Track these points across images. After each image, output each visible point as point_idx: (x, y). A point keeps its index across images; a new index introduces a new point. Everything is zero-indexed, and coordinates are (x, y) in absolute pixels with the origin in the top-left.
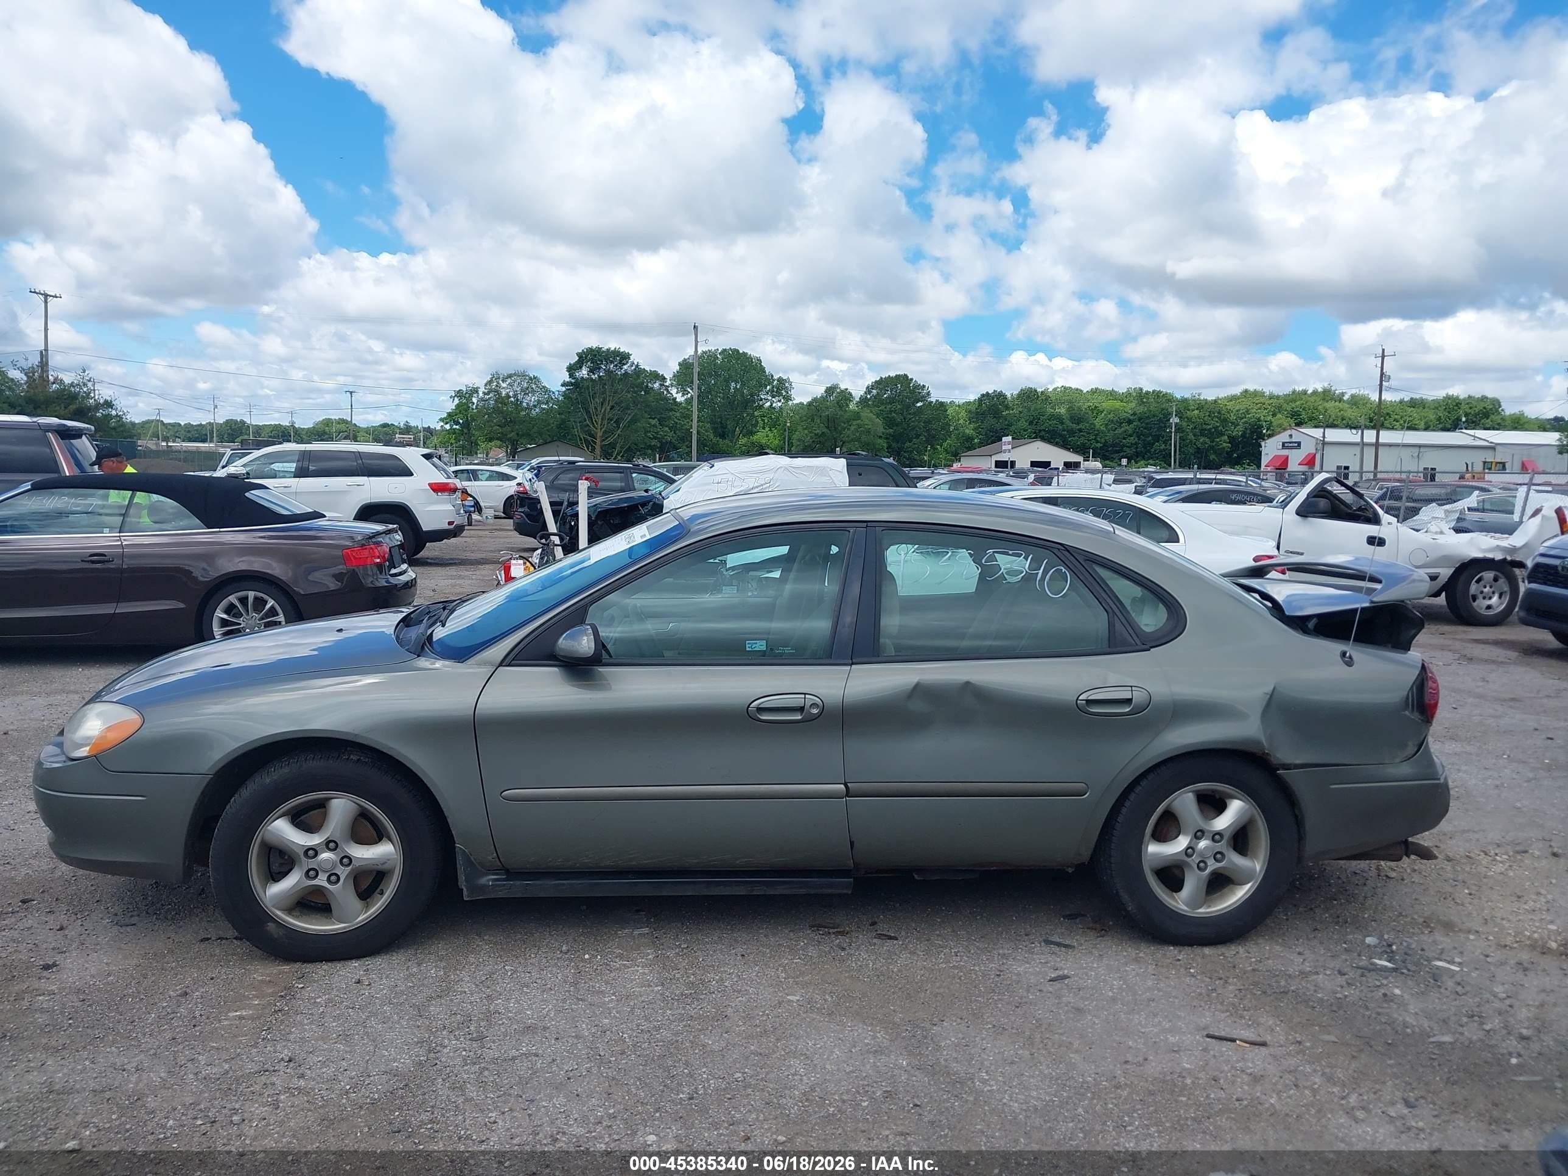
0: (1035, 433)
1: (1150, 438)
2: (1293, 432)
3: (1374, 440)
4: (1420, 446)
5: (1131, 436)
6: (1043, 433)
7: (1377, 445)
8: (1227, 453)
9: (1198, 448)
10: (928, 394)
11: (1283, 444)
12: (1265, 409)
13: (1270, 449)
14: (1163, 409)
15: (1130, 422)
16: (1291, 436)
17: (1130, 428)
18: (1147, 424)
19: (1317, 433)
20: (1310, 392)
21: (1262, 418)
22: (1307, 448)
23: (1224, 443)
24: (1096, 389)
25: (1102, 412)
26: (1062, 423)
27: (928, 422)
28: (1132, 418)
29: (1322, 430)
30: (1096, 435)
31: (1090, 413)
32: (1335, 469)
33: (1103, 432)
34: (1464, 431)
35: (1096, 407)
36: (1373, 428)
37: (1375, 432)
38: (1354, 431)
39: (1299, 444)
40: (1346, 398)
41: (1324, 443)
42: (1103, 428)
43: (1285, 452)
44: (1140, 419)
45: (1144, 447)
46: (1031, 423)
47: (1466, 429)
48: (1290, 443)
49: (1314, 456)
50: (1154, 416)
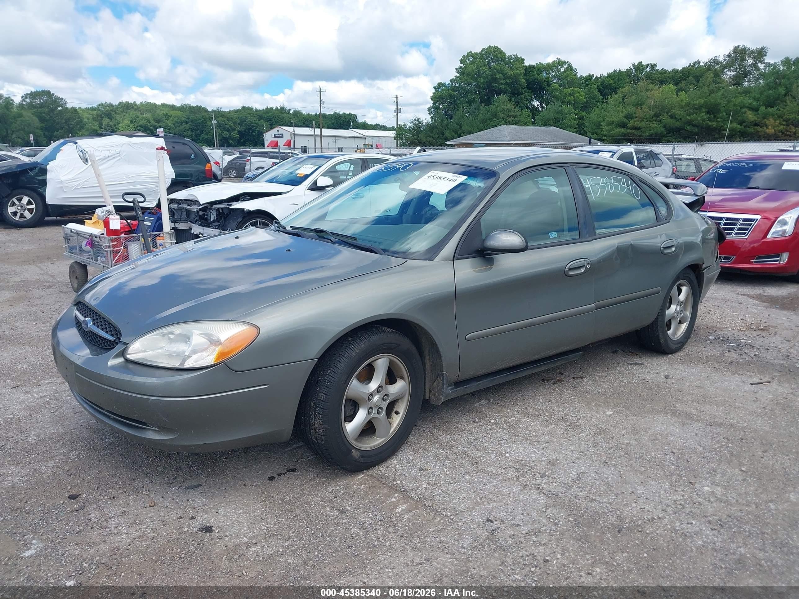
0: (134, 128)
1: (198, 131)
2: (279, 129)
3: (320, 134)
4: (336, 137)
5: (188, 130)
6: (139, 128)
7: (321, 136)
8: (238, 140)
9: (223, 137)
10: (66, 103)
11: (275, 135)
12: (254, 117)
13: (269, 137)
14: (203, 116)
15: (187, 123)
16: (278, 131)
17: (187, 126)
18: (196, 124)
19: (290, 129)
20: (274, 109)
21: (254, 121)
22: (287, 137)
23: (236, 135)
24: (164, 104)
25: (171, 117)
26: (150, 122)
27: (67, 121)
28: (187, 120)
29: (293, 128)
30: (169, 129)
31: (164, 117)
32: (300, 147)
33: (173, 128)
34: (352, 129)
35: (167, 114)
36: (319, 128)
37: (320, 129)
38: (311, 129)
39: (282, 135)
40: (291, 112)
41: (294, 135)
42: (172, 126)
43: (276, 139)
44: (192, 121)
45: (196, 137)
46: (131, 122)
47: (353, 129)
48: (278, 134)
49: (290, 141)
50: (199, 119)
